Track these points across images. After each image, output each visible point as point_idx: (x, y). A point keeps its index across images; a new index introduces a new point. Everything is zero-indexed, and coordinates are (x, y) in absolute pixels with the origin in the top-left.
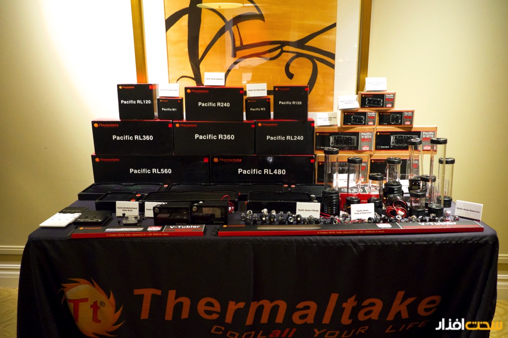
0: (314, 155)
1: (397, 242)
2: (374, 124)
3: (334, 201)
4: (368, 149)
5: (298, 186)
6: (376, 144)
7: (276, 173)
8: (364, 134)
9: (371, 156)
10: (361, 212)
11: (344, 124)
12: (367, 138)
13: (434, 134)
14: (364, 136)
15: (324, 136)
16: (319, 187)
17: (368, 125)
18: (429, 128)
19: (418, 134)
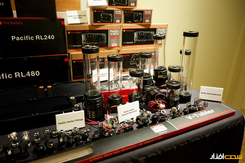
0: (67, 54)
1: (175, 145)
2: (121, 22)
3: (98, 105)
4: (116, 45)
5: (55, 85)
6: (123, 41)
7: (29, 75)
8: (113, 32)
9: (119, 51)
10: (128, 112)
11: (94, 22)
12: (115, 35)
13: (166, 30)
14: (113, 33)
15: (75, 34)
16: (76, 84)
17: (115, 22)
18: (163, 25)
19: (155, 30)
